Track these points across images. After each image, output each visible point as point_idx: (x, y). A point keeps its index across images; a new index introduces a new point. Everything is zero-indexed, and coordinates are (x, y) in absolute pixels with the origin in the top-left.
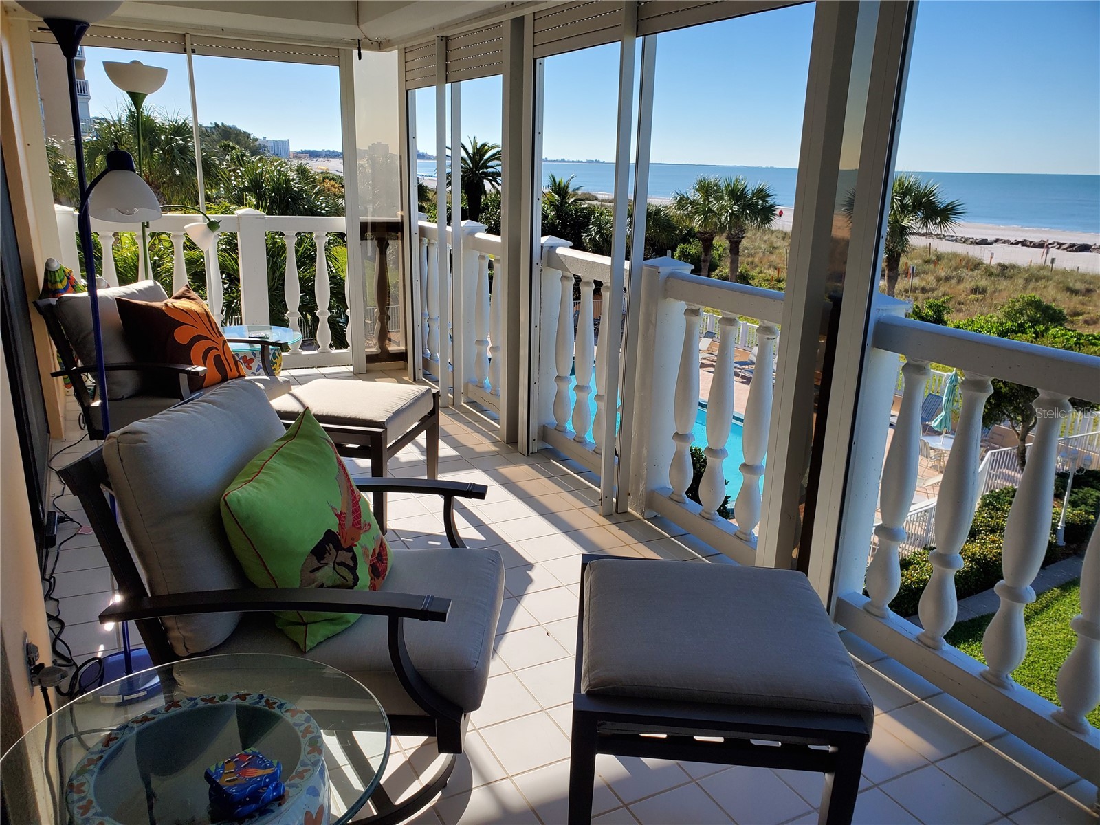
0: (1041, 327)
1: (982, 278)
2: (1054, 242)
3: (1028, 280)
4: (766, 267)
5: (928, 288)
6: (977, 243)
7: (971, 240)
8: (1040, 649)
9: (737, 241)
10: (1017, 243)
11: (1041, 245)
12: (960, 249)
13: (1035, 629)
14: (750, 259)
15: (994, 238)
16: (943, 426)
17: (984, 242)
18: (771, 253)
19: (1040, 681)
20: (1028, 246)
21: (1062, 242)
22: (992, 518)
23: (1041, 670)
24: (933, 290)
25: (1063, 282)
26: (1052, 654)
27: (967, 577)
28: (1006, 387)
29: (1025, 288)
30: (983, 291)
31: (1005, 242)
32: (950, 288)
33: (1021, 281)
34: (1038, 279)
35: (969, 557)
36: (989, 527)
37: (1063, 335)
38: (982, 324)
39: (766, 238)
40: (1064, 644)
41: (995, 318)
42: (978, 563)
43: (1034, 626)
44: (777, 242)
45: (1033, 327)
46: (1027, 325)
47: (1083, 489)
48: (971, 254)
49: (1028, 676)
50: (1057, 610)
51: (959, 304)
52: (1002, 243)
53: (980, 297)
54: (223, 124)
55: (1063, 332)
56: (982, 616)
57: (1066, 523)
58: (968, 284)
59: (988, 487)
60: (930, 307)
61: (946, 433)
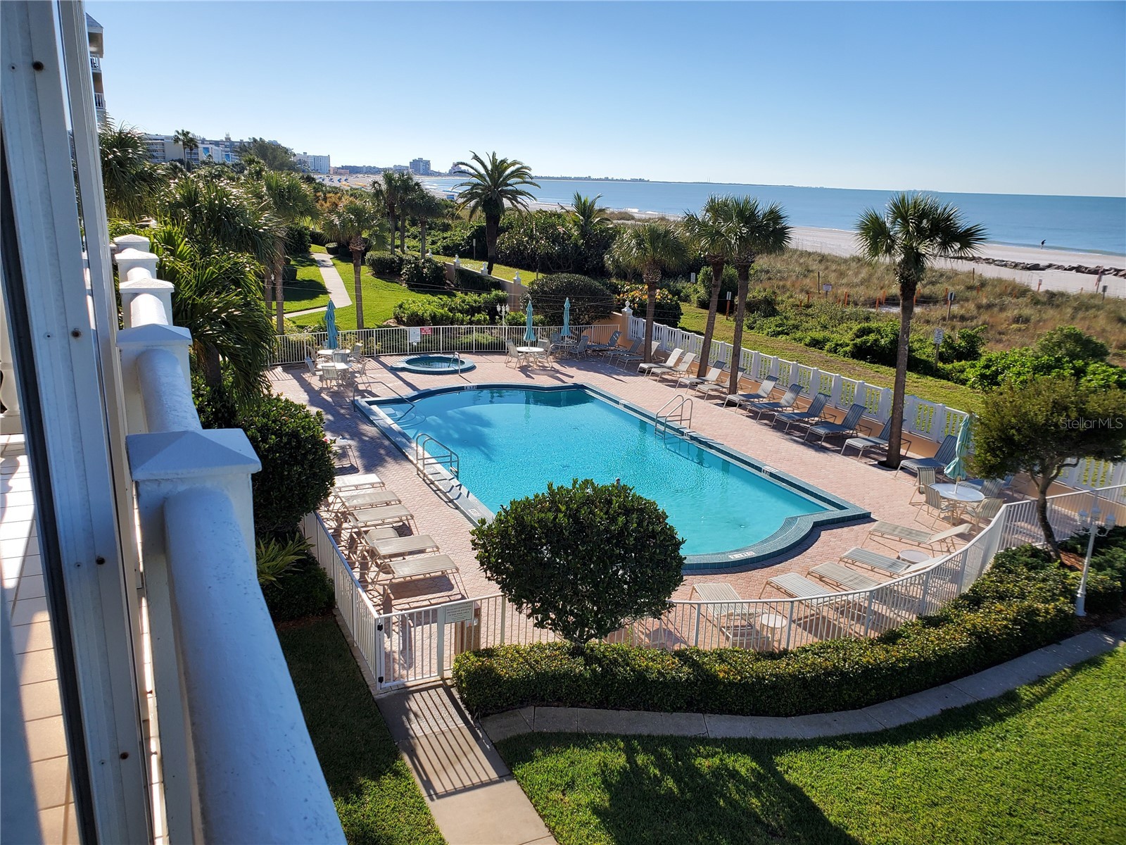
0: (1079, 363)
1: (1026, 306)
2: (1111, 269)
3: (1076, 309)
4: (798, 291)
5: (967, 315)
6: (1029, 269)
7: (1022, 265)
8: (1042, 746)
9: (745, 266)
10: (1071, 269)
11: (1095, 272)
12: (1007, 274)
13: (1038, 720)
14: (781, 283)
15: (1046, 263)
16: (957, 473)
17: (1036, 267)
18: (805, 276)
19: (1037, 787)
20: (1083, 272)
21: (1119, 268)
22: (1001, 582)
23: (1040, 773)
24: (972, 318)
25: (1114, 312)
26: (1055, 752)
27: (964, 655)
28: (1019, 434)
29: (1073, 318)
30: (1027, 320)
31: (1059, 267)
32: (991, 316)
33: (1069, 310)
34: (1088, 308)
35: (969, 630)
36: (997, 593)
37: (1104, 371)
38: (1017, 358)
39: (802, 261)
40: (1070, 740)
41: (1030, 352)
42: (979, 637)
43: (1038, 716)
44: (812, 265)
45: (1071, 362)
46: (1065, 360)
47: (1111, 549)
48: (1018, 280)
49: (1023, 781)
50: (1068, 696)
51: (1000, 333)
52: (1056, 269)
53: (1023, 326)
54: (261, 139)
55: (1104, 368)
56: (979, 702)
57: (1087, 590)
58: (1011, 313)
59: (1003, 543)
60: (963, 337)
61: (960, 480)
